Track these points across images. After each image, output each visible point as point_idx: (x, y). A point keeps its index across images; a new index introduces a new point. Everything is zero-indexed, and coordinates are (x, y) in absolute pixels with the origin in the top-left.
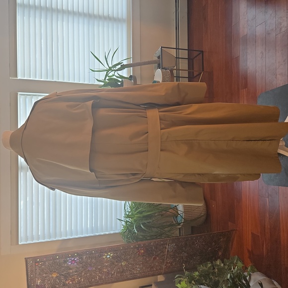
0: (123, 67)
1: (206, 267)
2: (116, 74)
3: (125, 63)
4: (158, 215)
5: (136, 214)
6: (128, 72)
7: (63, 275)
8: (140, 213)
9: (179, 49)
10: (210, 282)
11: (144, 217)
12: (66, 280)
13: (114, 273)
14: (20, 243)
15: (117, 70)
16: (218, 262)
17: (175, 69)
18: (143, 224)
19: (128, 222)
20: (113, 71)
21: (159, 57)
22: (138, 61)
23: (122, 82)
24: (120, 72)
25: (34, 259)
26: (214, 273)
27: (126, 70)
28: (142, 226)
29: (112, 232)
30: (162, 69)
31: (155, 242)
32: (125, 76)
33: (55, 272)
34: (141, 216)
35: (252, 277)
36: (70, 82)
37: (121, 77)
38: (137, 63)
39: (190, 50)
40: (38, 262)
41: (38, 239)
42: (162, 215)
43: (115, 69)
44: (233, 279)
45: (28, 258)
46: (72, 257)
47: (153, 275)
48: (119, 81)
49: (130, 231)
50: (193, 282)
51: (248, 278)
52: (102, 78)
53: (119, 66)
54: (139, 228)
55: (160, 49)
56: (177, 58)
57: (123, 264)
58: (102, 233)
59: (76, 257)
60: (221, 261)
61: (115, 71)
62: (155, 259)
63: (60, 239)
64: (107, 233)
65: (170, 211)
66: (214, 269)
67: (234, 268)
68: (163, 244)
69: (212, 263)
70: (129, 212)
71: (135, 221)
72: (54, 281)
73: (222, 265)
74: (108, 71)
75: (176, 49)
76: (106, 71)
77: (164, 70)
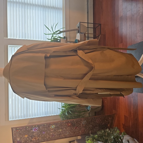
0: (61, 32)
1: (101, 132)
4: (78, 106)
5: (67, 106)
7: (30, 136)
10: (103, 140)
11: (71, 107)
12: (32, 138)
13: (56, 135)
14: (9, 120)
17: (87, 33)
18: (70, 111)
19: (63, 109)
21: (78, 27)
22: (68, 29)
23: (60, 40)
25: (16, 128)
31: (76, 120)
33: (26, 134)
35: (124, 138)
37: (60, 37)
39: (94, 24)
40: (18, 130)
41: (19, 118)
44: (114, 138)
45: (13, 128)
47: (75, 136)
49: (64, 114)
50: (94, 140)
52: (50, 38)
54: (68, 113)
55: (79, 23)
56: (87, 27)
57: (60, 130)
59: (37, 127)
62: (76, 128)
64: (53, 115)
66: (105, 133)
67: (115, 133)
68: (80, 121)
69: (104, 130)
70: (64, 105)
71: (67, 109)
72: (26, 139)
73: (109, 131)
75: (87, 23)
76: (52, 34)
77: (81, 34)
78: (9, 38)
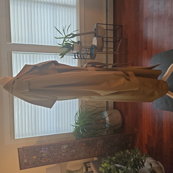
0: (74, 36)
1: (120, 154)
2: (70, 40)
3: (75, 33)
4: (94, 123)
5: (82, 122)
6: (77, 39)
7: (39, 157)
8: (84, 121)
9: (108, 25)
10: (122, 162)
11: (86, 124)
12: (41, 160)
13: (68, 156)
14: (15, 138)
15: (70, 38)
16: (127, 151)
17: (105, 37)
18: (85, 128)
19: (77, 127)
20: (68, 38)
21: (95, 29)
22: (83, 32)
23: (73, 45)
24: (72, 39)
25: (23, 148)
26: (124, 157)
27: (76, 37)
28: (85, 129)
29: (68, 132)
30: (97, 37)
31: (91, 139)
32: (75, 41)
33: (35, 155)
34: (85, 123)
35: (146, 160)
36: (43, 45)
37: (73, 42)
38: (82, 33)
39: (114, 25)
40: (25, 150)
41: (26, 136)
42: (97, 123)
43: (69, 37)
44: (134, 161)
45: (19, 148)
46: (44, 148)
47: (90, 157)
48: (71, 45)
49: (78, 132)
50: (112, 163)
51: (144, 160)
52: (61, 43)
53: (72, 35)
54: (83, 130)
55: (96, 25)
56: (106, 29)
57: (73, 151)
58: (62, 133)
59: (46, 147)
60: (129, 151)
61: (69, 38)
62: (91, 148)
63: (38, 136)
64: (65, 132)
65: (101, 120)
66: (125, 155)
67: (135, 155)
68: (96, 140)
69: (124, 151)
70: (78, 121)
71: (81, 126)
72: (34, 160)
73: (129, 153)
75: (106, 24)
76: (64, 38)
77: (98, 38)
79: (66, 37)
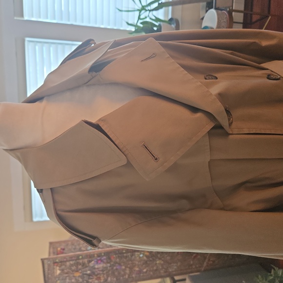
0: (161, 6)
2: (151, 16)
6: (166, 14)
15: (153, 10)
20: (146, 10)
23: (159, 27)
32: (161, 17)
37: (157, 20)
40: (57, 262)
43: (149, 8)
45: (45, 259)
48: (155, 26)
53: (157, 4)
57: (158, 262)
59: (103, 256)
61: (150, 11)
72: (76, 280)
74: (140, 11)
76: (138, 10)
78: (26, 18)
79: (143, 8)
